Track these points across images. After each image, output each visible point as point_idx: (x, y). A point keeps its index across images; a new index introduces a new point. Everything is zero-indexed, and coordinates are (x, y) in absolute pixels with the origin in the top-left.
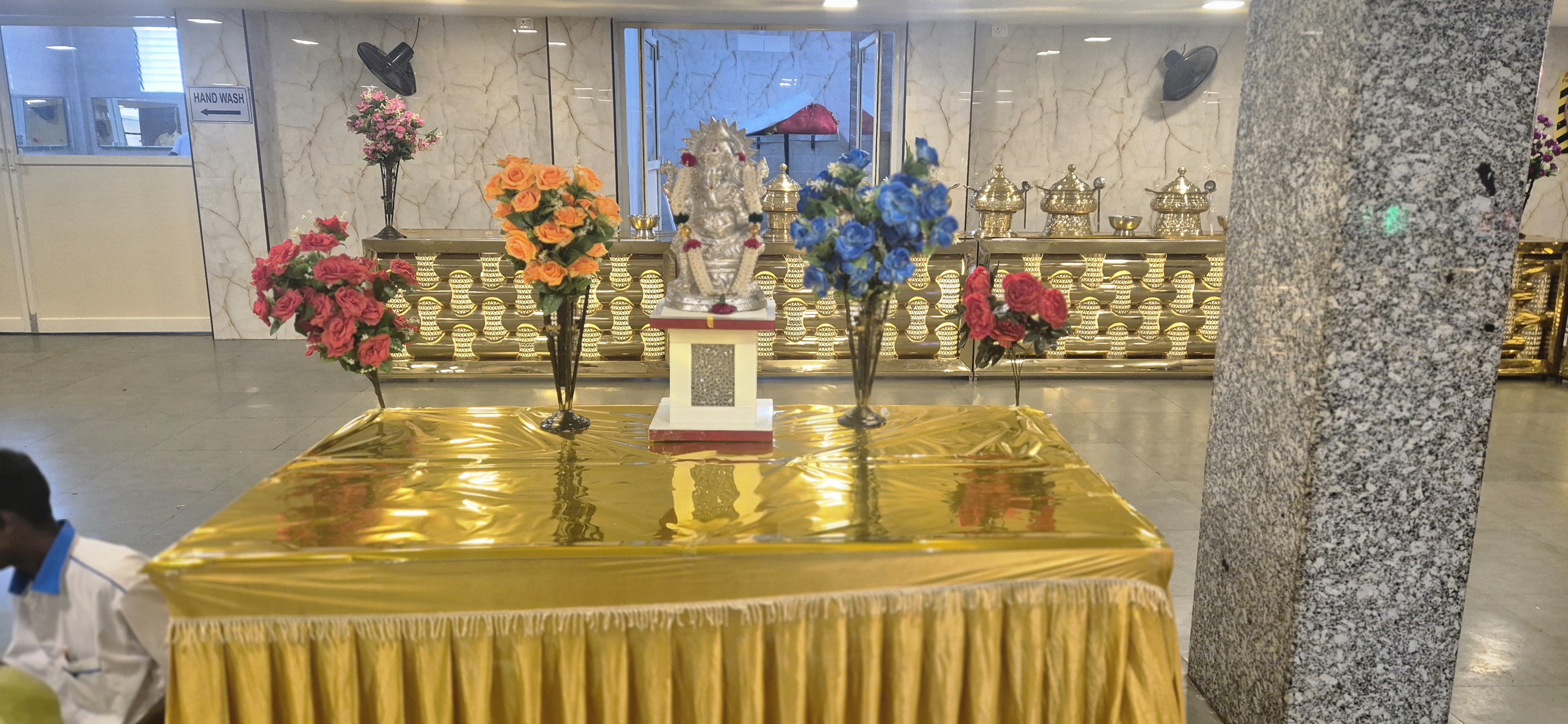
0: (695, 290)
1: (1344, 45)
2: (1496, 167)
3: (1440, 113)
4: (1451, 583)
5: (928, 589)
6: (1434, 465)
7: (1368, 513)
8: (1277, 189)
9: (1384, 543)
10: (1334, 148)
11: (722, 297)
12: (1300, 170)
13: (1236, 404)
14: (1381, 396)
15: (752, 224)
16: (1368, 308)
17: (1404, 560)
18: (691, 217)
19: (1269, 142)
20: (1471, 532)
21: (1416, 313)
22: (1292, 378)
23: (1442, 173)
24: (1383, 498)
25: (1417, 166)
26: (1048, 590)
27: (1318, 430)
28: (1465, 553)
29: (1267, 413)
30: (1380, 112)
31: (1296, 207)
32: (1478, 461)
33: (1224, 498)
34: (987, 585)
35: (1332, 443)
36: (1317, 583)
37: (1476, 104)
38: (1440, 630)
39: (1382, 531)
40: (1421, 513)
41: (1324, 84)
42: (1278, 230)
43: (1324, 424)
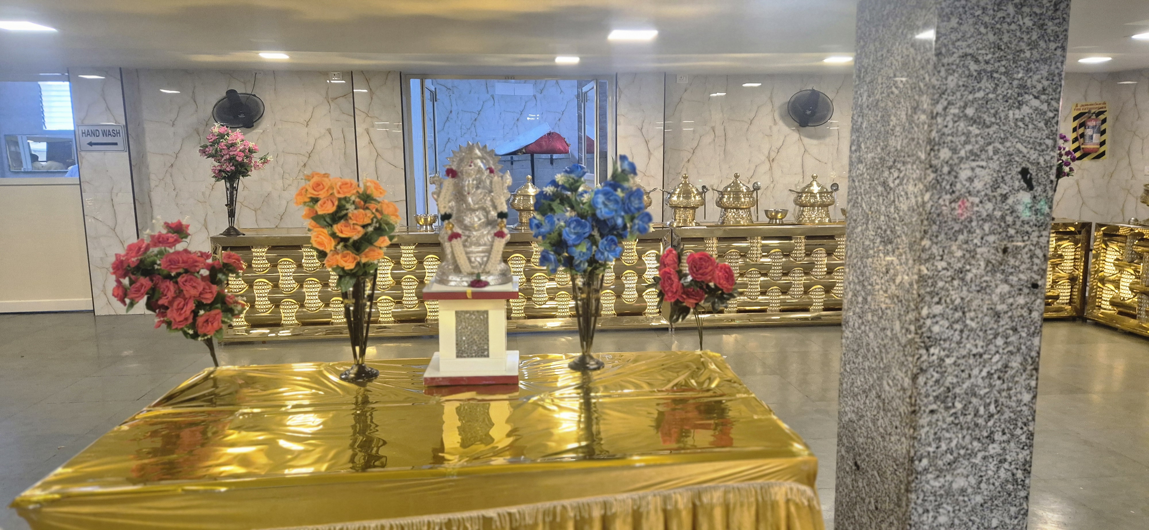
0: (457, 270)
1: (922, 85)
2: (1033, 170)
3: (991, 133)
4: (1019, 475)
5: (635, 495)
6: (1002, 387)
7: (957, 425)
8: (880, 189)
9: (970, 446)
10: (918, 158)
11: (478, 275)
12: (896, 174)
13: (859, 345)
14: (962, 338)
15: (500, 220)
16: (949, 273)
17: (984, 458)
18: (454, 216)
19: (873, 154)
20: (1031, 435)
21: (983, 276)
22: (897, 326)
23: (995, 175)
24: (967, 412)
25: (978, 170)
26: (726, 492)
27: (918, 364)
28: (1028, 452)
29: (881, 352)
30: (950, 132)
31: (894, 201)
32: (1033, 383)
33: (853, 415)
34: (680, 490)
35: (929, 373)
36: (924, 478)
37: (1016, 125)
38: (1013, 510)
39: (968, 438)
40: (995, 423)
41: (910, 112)
42: (882, 218)
43: (922, 359)
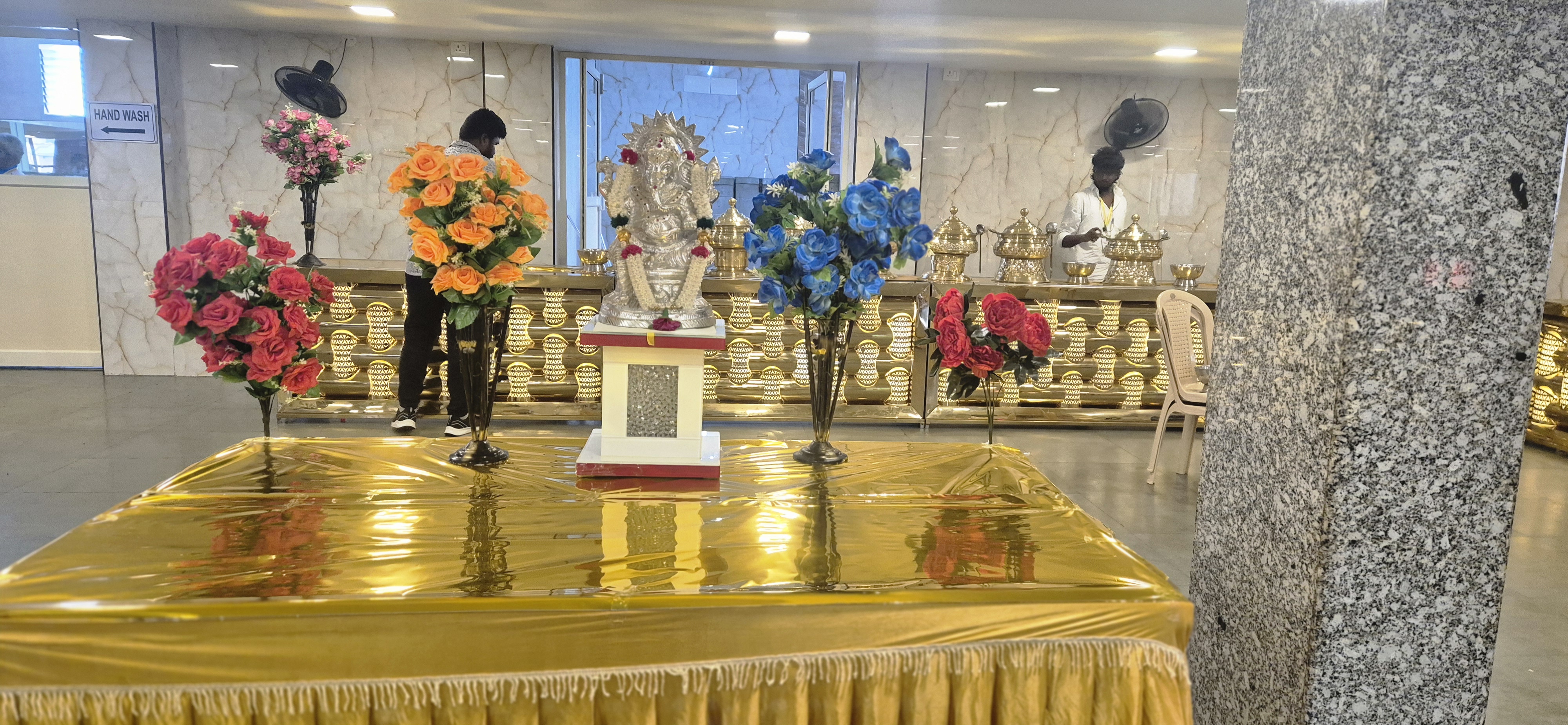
0: (634, 303)
1: (1364, 39)
2: (1528, 177)
3: (1470, 116)
4: (1479, 644)
5: (906, 650)
6: (1461, 510)
7: (1390, 564)
8: (1282, 204)
9: (1408, 599)
10: (1353, 152)
11: (665, 311)
12: (1311, 180)
13: (1233, 442)
14: (1405, 432)
15: (701, 230)
16: (1392, 332)
17: (1428, 617)
18: (631, 221)
19: (1272, 152)
20: (1499, 586)
21: (1443, 338)
22: (1303, 411)
23: (1471, 183)
24: (1406, 547)
25: (1446, 172)
26: (1047, 652)
27: (1336, 469)
28: (1494, 610)
29: (1272, 451)
30: (1406, 112)
31: (1306, 221)
32: (1508, 506)
33: (1219, 548)
35: (1351, 484)
36: (1334, 644)
37: (1507, 106)
38: (1466, 697)
39: (1405, 585)
40: (1448, 564)
41: (1340, 83)
42: (1285, 248)
43: (1343, 463)
